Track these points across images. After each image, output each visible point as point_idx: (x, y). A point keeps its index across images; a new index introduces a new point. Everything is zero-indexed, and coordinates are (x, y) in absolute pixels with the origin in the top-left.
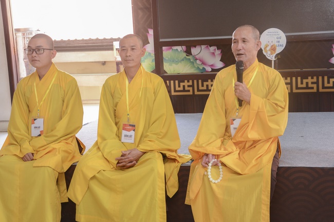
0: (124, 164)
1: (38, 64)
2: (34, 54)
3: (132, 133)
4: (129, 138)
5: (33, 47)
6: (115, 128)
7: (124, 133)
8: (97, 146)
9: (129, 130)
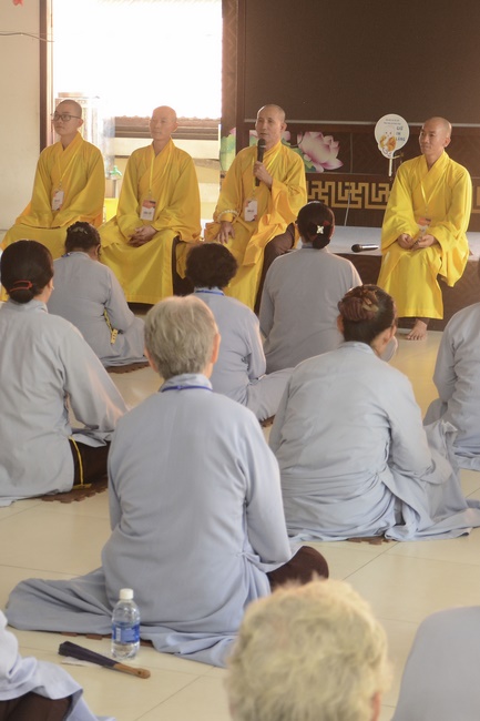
0: (136, 241)
1: (63, 132)
2: (60, 120)
3: (152, 210)
4: (148, 214)
5: (60, 113)
6: (136, 204)
7: (144, 209)
8: (115, 220)
9: (149, 207)
